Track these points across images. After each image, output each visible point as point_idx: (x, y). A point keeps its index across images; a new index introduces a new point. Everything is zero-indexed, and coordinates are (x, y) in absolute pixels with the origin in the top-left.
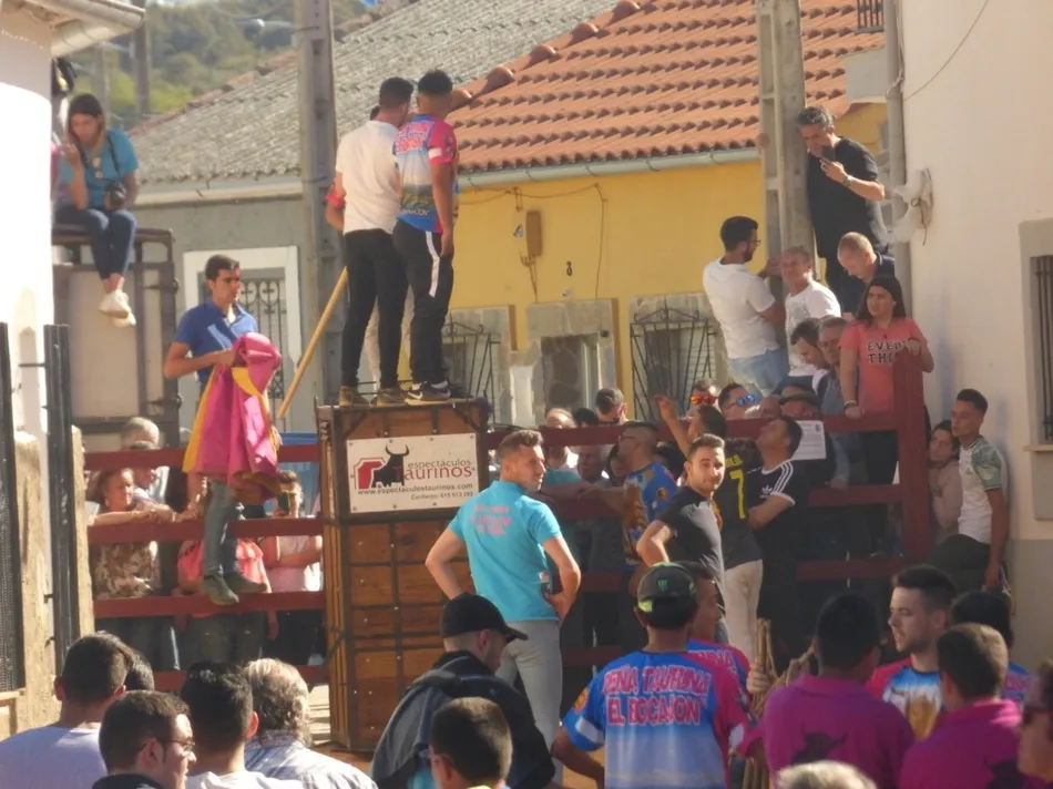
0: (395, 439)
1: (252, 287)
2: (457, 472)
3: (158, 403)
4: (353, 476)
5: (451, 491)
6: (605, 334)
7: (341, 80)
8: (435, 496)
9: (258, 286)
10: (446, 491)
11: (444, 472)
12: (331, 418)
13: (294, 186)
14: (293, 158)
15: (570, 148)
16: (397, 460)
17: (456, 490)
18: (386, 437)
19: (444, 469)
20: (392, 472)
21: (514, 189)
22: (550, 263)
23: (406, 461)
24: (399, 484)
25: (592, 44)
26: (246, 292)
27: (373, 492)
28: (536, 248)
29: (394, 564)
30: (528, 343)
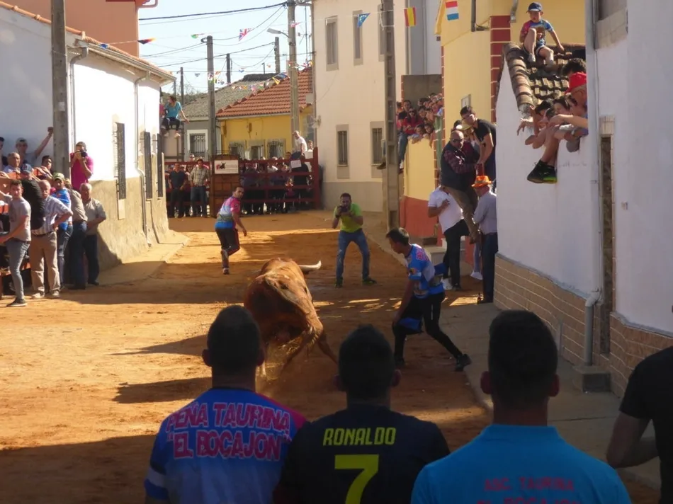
2: (234, 167)
4: (215, 167)
5: (233, 170)
6: (263, 146)
7: (216, 100)
8: (230, 171)
12: (211, 157)
13: (207, 118)
14: (207, 113)
16: (223, 165)
18: (222, 160)
19: (232, 166)
20: (223, 167)
21: (247, 119)
22: (253, 133)
23: (225, 165)
24: (224, 169)
25: (261, 94)
27: (219, 170)
28: (250, 130)
29: (222, 183)
30: (249, 147)
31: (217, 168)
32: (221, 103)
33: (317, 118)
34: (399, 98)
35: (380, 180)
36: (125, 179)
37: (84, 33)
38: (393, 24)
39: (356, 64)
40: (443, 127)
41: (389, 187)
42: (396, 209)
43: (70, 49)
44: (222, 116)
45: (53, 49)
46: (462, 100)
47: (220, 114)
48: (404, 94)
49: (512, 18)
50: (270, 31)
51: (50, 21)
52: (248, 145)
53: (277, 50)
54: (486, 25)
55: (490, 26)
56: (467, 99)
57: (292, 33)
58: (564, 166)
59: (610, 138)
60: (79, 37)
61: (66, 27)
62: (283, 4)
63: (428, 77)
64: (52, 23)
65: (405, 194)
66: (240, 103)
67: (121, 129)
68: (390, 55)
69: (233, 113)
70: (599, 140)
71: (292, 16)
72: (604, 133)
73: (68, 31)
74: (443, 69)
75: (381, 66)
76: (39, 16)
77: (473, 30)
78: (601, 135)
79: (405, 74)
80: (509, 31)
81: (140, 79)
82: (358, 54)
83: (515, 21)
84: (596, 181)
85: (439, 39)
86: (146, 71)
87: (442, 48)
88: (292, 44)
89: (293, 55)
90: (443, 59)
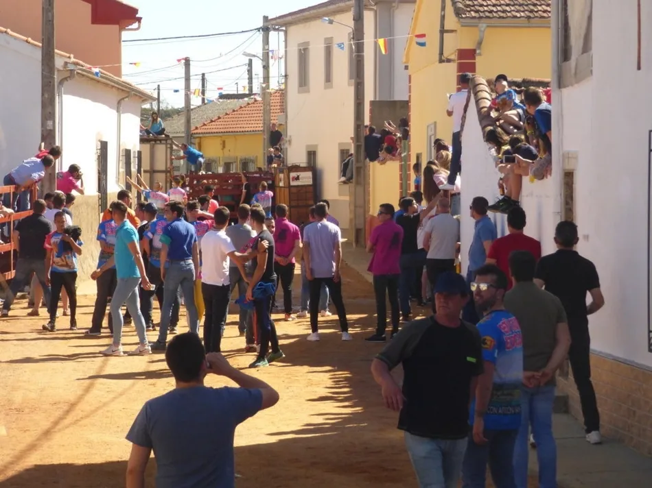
0: (298, 173)
2: (309, 178)
4: (291, 179)
6: (235, 162)
7: (192, 117)
8: (304, 182)
10: (306, 182)
11: (306, 178)
13: (183, 135)
14: (183, 130)
15: (231, 130)
16: (298, 176)
17: (309, 181)
18: (296, 172)
21: (220, 136)
22: (226, 149)
24: (299, 180)
25: (235, 113)
27: (294, 182)
28: (224, 147)
30: (222, 163)
31: (293, 180)
32: (196, 121)
33: (288, 139)
34: (367, 122)
35: (347, 198)
36: (106, 194)
37: (72, 56)
38: (363, 52)
39: (326, 88)
40: (409, 151)
41: (355, 207)
42: (361, 226)
43: (59, 70)
44: (197, 133)
45: (43, 70)
46: (428, 127)
47: (196, 131)
48: (372, 119)
49: (478, 52)
50: (246, 54)
51: (40, 45)
52: (221, 161)
53: (250, 71)
54: (453, 57)
55: (456, 58)
56: (433, 126)
57: (266, 57)
58: (527, 196)
59: (573, 173)
60: (68, 60)
61: (56, 51)
62: (258, 29)
63: (395, 103)
64: (43, 46)
65: (371, 213)
66: (214, 121)
67: (104, 146)
68: (359, 81)
69: (208, 131)
70: (563, 174)
71: (266, 41)
72: (567, 168)
73: (58, 54)
74: (410, 96)
75: (351, 91)
76: (30, 39)
77: (441, 61)
78: (564, 170)
79: (373, 99)
80: (474, 63)
81: (123, 99)
82: (328, 78)
83: (480, 54)
84: (558, 213)
85: (406, 68)
86: (129, 92)
87: (410, 76)
88: (266, 67)
89: (266, 78)
90: (410, 87)
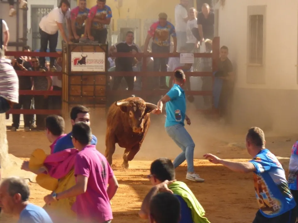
0: (84, 53)
1: (45, 10)
2: (99, 62)
3: (21, 39)
4: (72, 62)
5: (98, 67)
6: (137, 28)
8: (93, 68)
9: (46, 9)
10: (96, 67)
11: (96, 62)
12: (67, 46)
16: (84, 58)
17: (99, 67)
18: (81, 52)
19: (96, 61)
20: (82, 61)
23: (86, 59)
24: (84, 65)
26: (44, 11)
27: (77, 66)
28: (120, 4)
29: (82, 85)
31: (75, 64)
